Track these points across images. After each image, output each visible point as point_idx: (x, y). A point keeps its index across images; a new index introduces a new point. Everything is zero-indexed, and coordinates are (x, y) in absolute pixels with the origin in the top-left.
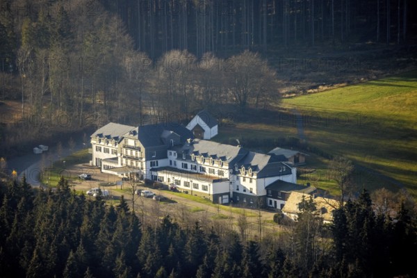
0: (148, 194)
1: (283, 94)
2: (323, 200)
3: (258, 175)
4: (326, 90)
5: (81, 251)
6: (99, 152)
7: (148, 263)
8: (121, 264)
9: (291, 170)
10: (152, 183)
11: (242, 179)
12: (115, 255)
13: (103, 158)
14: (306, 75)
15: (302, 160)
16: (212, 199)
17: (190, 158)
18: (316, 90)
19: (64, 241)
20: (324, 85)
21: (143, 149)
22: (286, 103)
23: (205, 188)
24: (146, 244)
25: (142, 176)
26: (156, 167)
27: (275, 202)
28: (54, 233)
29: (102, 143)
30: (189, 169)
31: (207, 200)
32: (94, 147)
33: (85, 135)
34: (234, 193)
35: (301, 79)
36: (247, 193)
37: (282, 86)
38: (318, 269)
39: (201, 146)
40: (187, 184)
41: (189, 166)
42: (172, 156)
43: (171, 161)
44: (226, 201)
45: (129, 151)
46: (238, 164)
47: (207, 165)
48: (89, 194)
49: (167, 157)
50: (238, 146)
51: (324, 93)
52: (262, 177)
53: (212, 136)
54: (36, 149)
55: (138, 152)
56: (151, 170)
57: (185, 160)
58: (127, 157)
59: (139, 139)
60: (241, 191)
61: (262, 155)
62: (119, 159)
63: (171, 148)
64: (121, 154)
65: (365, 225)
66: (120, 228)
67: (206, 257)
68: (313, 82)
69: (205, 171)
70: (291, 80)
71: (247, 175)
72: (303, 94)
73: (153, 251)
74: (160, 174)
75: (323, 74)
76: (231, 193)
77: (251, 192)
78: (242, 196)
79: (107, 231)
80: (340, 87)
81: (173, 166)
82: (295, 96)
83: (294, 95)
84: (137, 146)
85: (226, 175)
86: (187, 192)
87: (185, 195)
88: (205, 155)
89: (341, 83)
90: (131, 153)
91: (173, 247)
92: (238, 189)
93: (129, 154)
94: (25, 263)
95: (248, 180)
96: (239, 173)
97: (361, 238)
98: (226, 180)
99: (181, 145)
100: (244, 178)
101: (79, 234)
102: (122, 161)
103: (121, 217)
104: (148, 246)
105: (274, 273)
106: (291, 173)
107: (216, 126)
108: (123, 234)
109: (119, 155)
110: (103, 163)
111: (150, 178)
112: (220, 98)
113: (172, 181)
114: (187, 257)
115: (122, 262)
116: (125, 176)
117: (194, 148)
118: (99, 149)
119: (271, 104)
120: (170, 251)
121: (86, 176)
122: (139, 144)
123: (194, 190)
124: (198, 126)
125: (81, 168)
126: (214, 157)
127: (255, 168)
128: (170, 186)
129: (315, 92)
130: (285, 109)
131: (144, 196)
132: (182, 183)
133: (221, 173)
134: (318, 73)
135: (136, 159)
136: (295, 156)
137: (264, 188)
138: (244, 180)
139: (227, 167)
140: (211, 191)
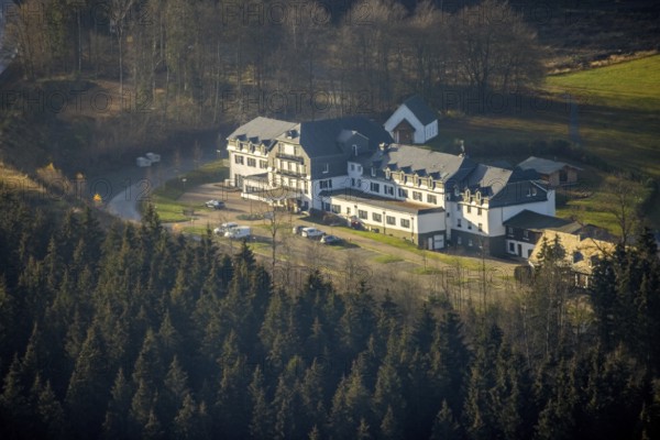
0: (312, 234)
1: (550, 69)
2: (592, 244)
3: (490, 202)
4: (621, 62)
5: (167, 328)
6: (240, 165)
7: (276, 349)
8: (231, 349)
9: (546, 193)
10: (323, 215)
11: (465, 209)
12: (223, 336)
13: (246, 175)
14: (592, 38)
15: (572, 176)
16: (416, 242)
17: (383, 175)
18: (605, 62)
19: (142, 312)
20: (619, 54)
21: (307, 160)
22: (554, 84)
23: (405, 223)
24: (275, 317)
25: (306, 203)
26: (329, 189)
27: (520, 247)
28: (128, 300)
29: (245, 150)
30: (382, 193)
31: (411, 244)
32: (232, 156)
33: (219, 136)
34: (453, 231)
35: (583, 44)
36: (473, 231)
37: (550, 56)
38: (556, 359)
39: (402, 155)
40: (377, 218)
41: (382, 189)
42: (356, 171)
43: (353, 180)
44: (439, 245)
45: (285, 163)
46: (458, 186)
47: (410, 186)
48: (218, 233)
49: (346, 173)
50: (460, 156)
51: (618, 67)
52: (498, 206)
53: (427, 139)
54: (141, 159)
55: (300, 166)
56: (321, 194)
57: (375, 178)
58: (283, 173)
59: (302, 143)
60: (464, 228)
61: (498, 170)
62: (270, 177)
63: (353, 159)
64: (274, 169)
65: (642, 287)
66: (234, 291)
67: (372, 339)
68: (601, 49)
69: (406, 196)
70: (565, 46)
71: (474, 203)
72: (584, 69)
73: (284, 328)
74: (335, 201)
75: (619, 35)
76: (449, 232)
77: (480, 230)
78: (467, 236)
79: (214, 295)
80: (645, 57)
81: (356, 187)
82: (569, 73)
83: (568, 70)
84: (298, 155)
85: (441, 202)
86: (377, 231)
87: (375, 235)
88: (407, 170)
89: (648, 50)
90: (289, 167)
91: (320, 322)
92: (459, 226)
93: (286, 168)
94: (75, 348)
95: (474, 210)
96: (461, 199)
97: (637, 306)
98: (440, 210)
99: (370, 154)
100: (469, 207)
101: (167, 301)
102: (274, 179)
103: (239, 273)
104: (277, 321)
105: (482, 365)
106: (545, 199)
107: (436, 122)
108: (239, 301)
109: (270, 169)
110: (246, 182)
111: (318, 206)
112: (446, 75)
113: (353, 213)
114: (342, 339)
115: (233, 347)
116: (279, 204)
117: (389, 159)
118: (240, 160)
119: (526, 85)
120: (315, 329)
121: (216, 203)
122: (301, 152)
123: (388, 226)
124: (405, 123)
125: (212, 190)
126: (422, 173)
127: (486, 191)
128: (350, 220)
129: (603, 66)
130: (552, 94)
131: (308, 237)
132: (370, 216)
133: (432, 199)
134: (611, 34)
135: (297, 176)
136: (560, 171)
137: (500, 223)
138: (469, 211)
139: (442, 190)
140: (414, 228)
